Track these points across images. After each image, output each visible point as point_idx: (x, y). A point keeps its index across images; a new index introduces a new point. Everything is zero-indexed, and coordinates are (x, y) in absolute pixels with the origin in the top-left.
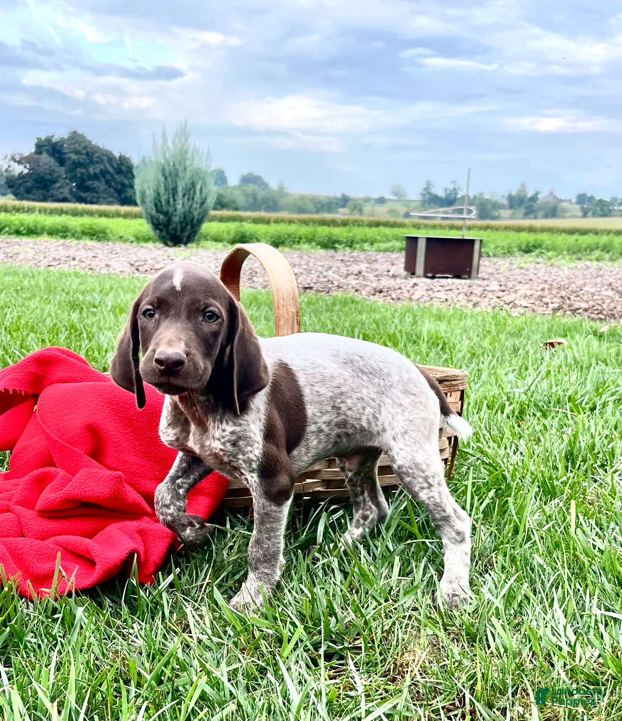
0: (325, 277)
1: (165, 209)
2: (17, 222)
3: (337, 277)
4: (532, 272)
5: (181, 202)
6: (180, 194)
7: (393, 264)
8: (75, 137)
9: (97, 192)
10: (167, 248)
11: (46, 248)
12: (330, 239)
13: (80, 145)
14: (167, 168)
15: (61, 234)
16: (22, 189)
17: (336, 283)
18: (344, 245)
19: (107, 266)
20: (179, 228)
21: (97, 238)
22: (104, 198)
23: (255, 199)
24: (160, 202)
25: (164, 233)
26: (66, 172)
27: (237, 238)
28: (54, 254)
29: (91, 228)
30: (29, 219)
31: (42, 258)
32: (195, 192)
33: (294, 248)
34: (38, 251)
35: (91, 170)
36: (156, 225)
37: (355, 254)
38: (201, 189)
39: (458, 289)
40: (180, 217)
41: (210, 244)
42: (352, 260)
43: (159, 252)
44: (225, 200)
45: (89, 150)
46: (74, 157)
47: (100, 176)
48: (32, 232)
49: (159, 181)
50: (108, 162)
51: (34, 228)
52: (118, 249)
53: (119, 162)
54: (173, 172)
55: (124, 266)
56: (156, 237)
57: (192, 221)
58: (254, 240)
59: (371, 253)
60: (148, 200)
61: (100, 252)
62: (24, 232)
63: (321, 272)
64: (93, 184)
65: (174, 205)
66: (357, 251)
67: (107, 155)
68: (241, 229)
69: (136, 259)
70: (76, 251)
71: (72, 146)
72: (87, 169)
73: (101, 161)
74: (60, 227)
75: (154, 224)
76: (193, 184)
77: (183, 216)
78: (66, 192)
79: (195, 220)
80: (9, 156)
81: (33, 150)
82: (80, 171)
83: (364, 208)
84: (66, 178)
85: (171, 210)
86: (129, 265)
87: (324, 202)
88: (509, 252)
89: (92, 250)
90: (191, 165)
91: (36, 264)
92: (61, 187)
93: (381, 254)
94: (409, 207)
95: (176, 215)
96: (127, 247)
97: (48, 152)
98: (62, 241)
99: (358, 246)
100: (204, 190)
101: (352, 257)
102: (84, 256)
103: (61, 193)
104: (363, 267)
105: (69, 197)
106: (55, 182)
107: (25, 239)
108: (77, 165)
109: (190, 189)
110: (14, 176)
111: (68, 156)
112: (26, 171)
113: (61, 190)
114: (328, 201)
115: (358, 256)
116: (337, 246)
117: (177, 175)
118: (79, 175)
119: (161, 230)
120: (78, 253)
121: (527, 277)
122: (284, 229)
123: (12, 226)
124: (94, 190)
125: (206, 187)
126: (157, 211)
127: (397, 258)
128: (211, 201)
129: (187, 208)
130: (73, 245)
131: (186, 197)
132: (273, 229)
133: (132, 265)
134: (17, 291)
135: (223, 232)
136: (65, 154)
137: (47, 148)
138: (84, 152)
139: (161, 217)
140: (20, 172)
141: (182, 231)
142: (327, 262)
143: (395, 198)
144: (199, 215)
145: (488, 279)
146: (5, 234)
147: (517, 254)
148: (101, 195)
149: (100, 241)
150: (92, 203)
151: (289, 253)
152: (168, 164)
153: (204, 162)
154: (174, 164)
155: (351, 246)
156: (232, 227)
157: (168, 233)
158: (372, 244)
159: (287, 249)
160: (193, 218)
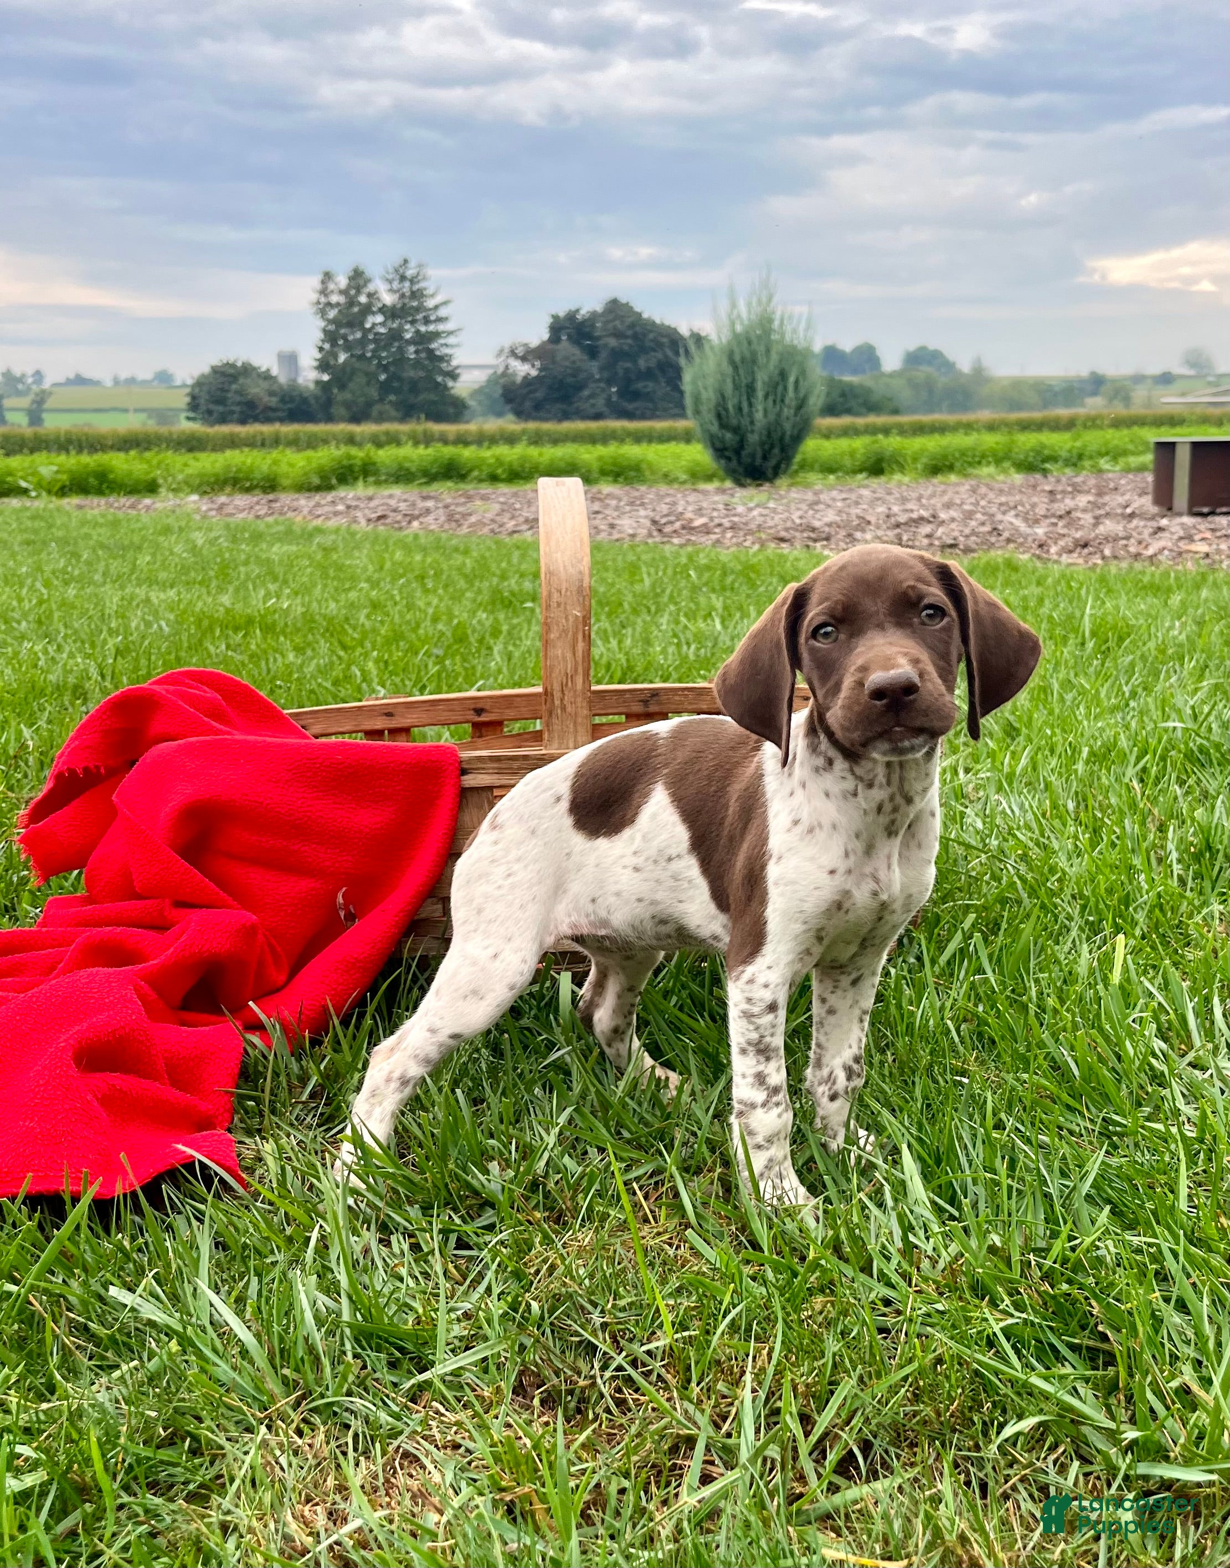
1: (734, 422)
5: (760, 407)
6: (760, 394)
8: (614, 308)
9: (652, 401)
10: (740, 489)
13: (622, 322)
14: (736, 350)
16: (528, 404)
17: (1006, 534)
18: (1060, 464)
20: (759, 454)
21: (625, 479)
22: (665, 410)
23: (928, 391)
24: (726, 410)
25: (734, 463)
26: (601, 369)
27: (867, 464)
28: (530, 512)
29: (615, 463)
30: (512, 454)
32: (785, 388)
33: (968, 475)
34: (508, 507)
36: (719, 450)
37: (1079, 478)
38: (797, 382)
40: (760, 434)
41: (813, 477)
43: (723, 497)
44: (874, 398)
49: (722, 374)
52: (649, 498)
54: (747, 354)
55: (638, 527)
56: (721, 473)
57: (782, 439)
58: (894, 466)
59: (1108, 475)
60: (704, 408)
61: (614, 502)
64: (646, 387)
65: (750, 414)
66: (1084, 472)
67: (670, 335)
68: (875, 447)
69: (666, 512)
71: (610, 325)
72: (635, 362)
73: (657, 346)
75: (715, 449)
76: (783, 375)
77: (764, 432)
78: (600, 403)
79: (787, 438)
81: (546, 336)
82: (621, 367)
84: (600, 380)
85: (745, 422)
89: (602, 501)
90: (780, 340)
92: (592, 396)
93: (1132, 476)
95: (753, 432)
96: (672, 492)
97: (569, 336)
99: (1087, 464)
100: (801, 384)
101: (1075, 485)
103: (592, 406)
105: (606, 411)
106: (582, 387)
108: (618, 356)
109: (777, 384)
110: (514, 383)
111: (603, 342)
112: (534, 373)
113: (592, 401)
116: (1047, 466)
117: (754, 361)
118: (621, 373)
119: (728, 459)
124: (647, 397)
125: (804, 379)
126: (723, 426)
128: (816, 400)
129: (772, 417)
131: (771, 399)
132: (931, 444)
133: (655, 522)
136: (599, 338)
137: (568, 331)
138: (630, 333)
139: (729, 436)
140: (525, 374)
141: (765, 458)
144: (793, 427)
148: (660, 405)
149: (628, 484)
150: (642, 418)
151: (957, 485)
152: (739, 343)
153: (801, 334)
154: (750, 343)
155: (1075, 465)
156: (859, 444)
157: (739, 463)
158: (1115, 459)
159: (953, 478)
160: (784, 434)
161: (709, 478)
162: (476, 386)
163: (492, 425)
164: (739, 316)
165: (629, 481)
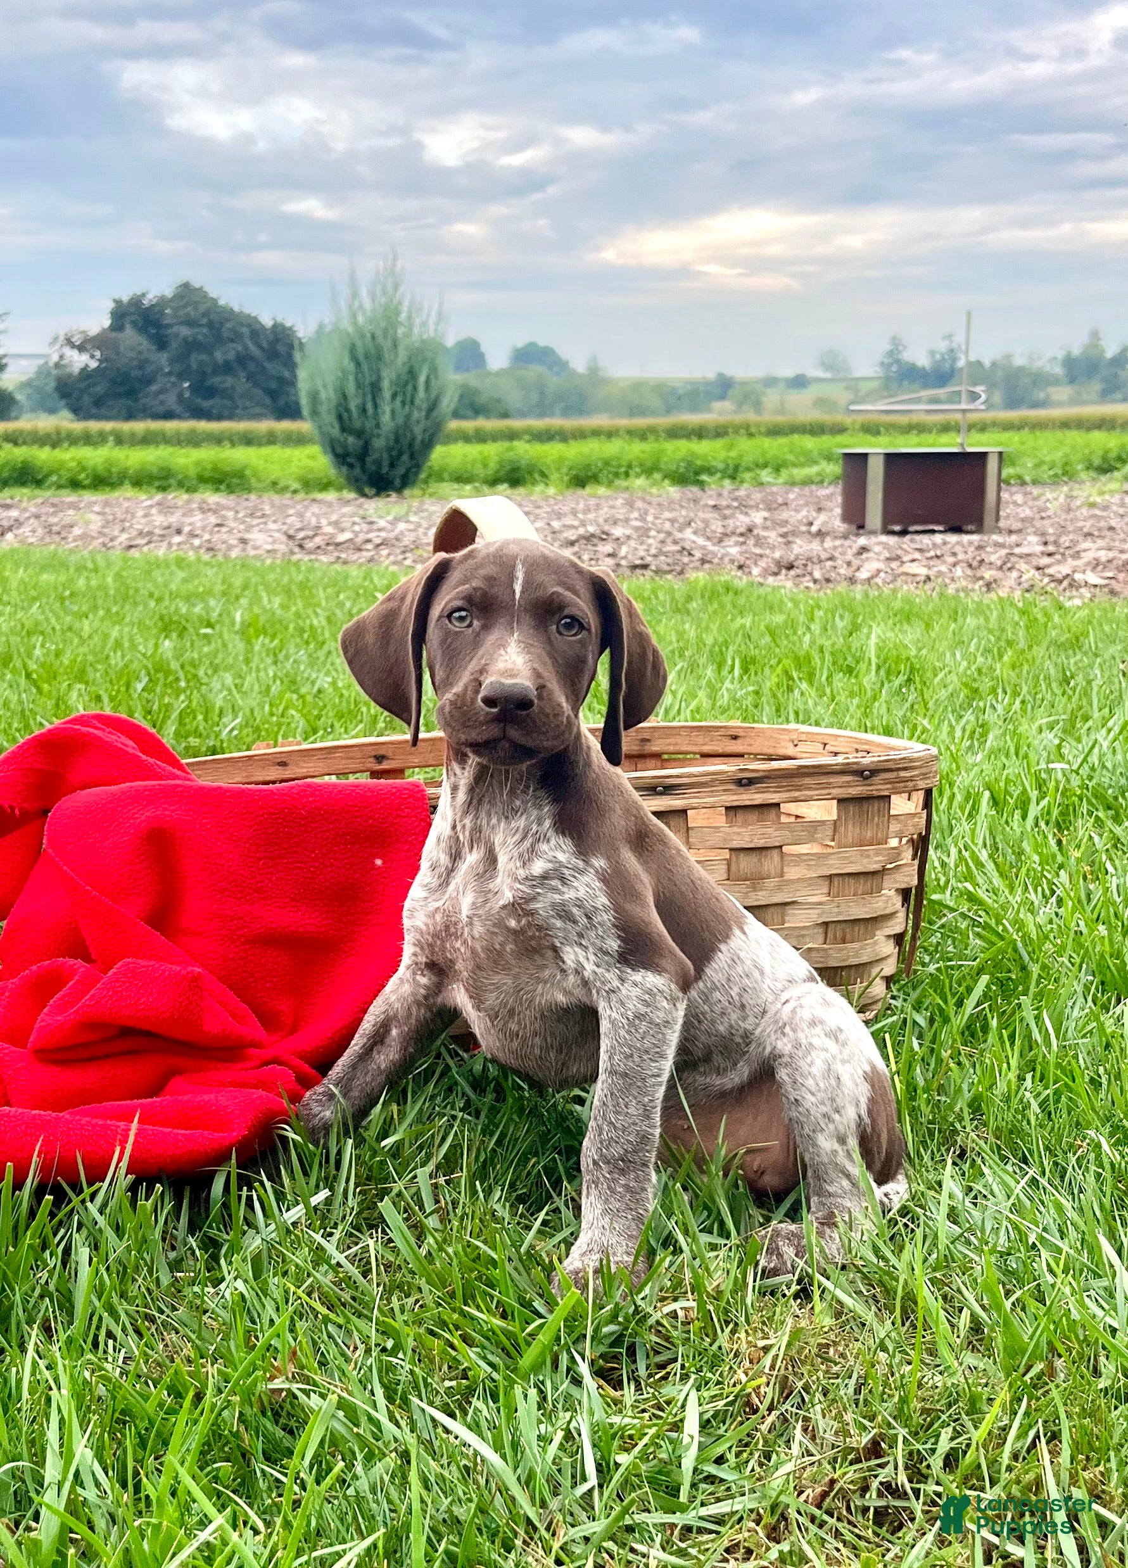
0: (675, 542)
1: (357, 424)
2: (73, 464)
3: (701, 541)
4: (1115, 513)
5: (388, 409)
6: (387, 394)
7: (820, 510)
8: (186, 292)
9: (231, 398)
10: (362, 500)
11: (127, 512)
12: (689, 464)
13: (196, 309)
14: (359, 344)
15: (157, 484)
16: (86, 400)
17: (698, 554)
18: (719, 475)
19: (244, 541)
20: (386, 463)
21: (228, 486)
22: (245, 408)
23: (542, 393)
24: (348, 410)
25: (357, 471)
26: (172, 361)
27: (501, 474)
28: (139, 524)
29: (215, 469)
30: (95, 457)
31: (116, 533)
32: (415, 388)
33: (618, 488)
34: (111, 518)
35: (219, 356)
36: (341, 457)
37: (742, 493)
38: (428, 382)
39: (954, 554)
40: (388, 439)
41: (447, 488)
42: (735, 504)
43: (346, 510)
44: (481, 400)
45: (213, 316)
46: (185, 331)
47: (235, 365)
48: (102, 481)
49: (343, 371)
50: (251, 338)
51: (106, 474)
52: (267, 509)
53: (271, 337)
54: (373, 351)
55: (274, 542)
56: (342, 480)
57: (411, 445)
58: (536, 476)
59: (774, 489)
60: (323, 409)
61: (231, 514)
62: (87, 482)
63: (669, 534)
64: (223, 382)
65: (376, 415)
66: (745, 485)
67: (249, 325)
68: (511, 455)
69: (299, 525)
70: (184, 515)
71: (181, 313)
72: (211, 354)
73: (236, 337)
74: (155, 470)
75: (336, 455)
76: (412, 374)
77: (392, 437)
78: (171, 400)
79: (417, 443)
80: (62, 338)
81: (107, 322)
82: (196, 359)
83: (764, 399)
84: (170, 373)
85: (369, 425)
86: (284, 539)
87: (681, 392)
88: (1065, 473)
89: (215, 512)
90: (408, 335)
91: (104, 545)
92: (161, 391)
93: (796, 490)
94: (857, 391)
95: (378, 436)
96: (285, 502)
97: (134, 324)
98: (159, 497)
99: (747, 476)
100: (433, 382)
101: (736, 499)
102: (199, 524)
103: (162, 403)
104: (758, 517)
105: (178, 409)
106: (150, 381)
107: (88, 496)
108: (191, 346)
109: (406, 383)
110: (70, 375)
111: (175, 329)
112: (94, 364)
113: (161, 397)
114: (689, 387)
115: (748, 496)
116: (704, 477)
117: (379, 357)
118: (194, 366)
119: (351, 466)
120: (188, 520)
121: (1103, 524)
122: (594, 450)
123: (63, 472)
124: (225, 394)
125: (437, 377)
126: (343, 429)
127: (829, 497)
128: (448, 403)
129: (400, 420)
130: (180, 503)
131: (399, 399)
132: (573, 451)
133: (290, 537)
134: (62, 600)
135: (474, 461)
136: (168, 326)
137: (133, 318)
138: (205, 321)
139: (351, 440)
140: (82, 365)
141: (392, 465)
142: (684, 512)
143: (828, 375)
144: (425, 431)
145: (1020, 531)
146: (49, 487)
147: (1084, 475)
148: (239, 403)
149: (232, 492)
150: (220, 418)
151: (607, 498)
152: (363, 337)
153: (432, 327)
154: (373, 337)
155: (733, 478)
156: (492, 451)
157: (364, 471)
158: (777, 470)
159: (601, 490)
160: (413, 439)
161: (325, 486)
162: (24, 378)
163: (45, 423)
164: (361, 307)
165: (231, 490)
